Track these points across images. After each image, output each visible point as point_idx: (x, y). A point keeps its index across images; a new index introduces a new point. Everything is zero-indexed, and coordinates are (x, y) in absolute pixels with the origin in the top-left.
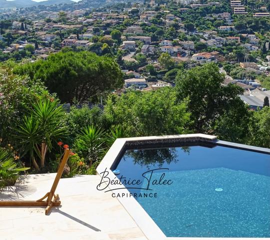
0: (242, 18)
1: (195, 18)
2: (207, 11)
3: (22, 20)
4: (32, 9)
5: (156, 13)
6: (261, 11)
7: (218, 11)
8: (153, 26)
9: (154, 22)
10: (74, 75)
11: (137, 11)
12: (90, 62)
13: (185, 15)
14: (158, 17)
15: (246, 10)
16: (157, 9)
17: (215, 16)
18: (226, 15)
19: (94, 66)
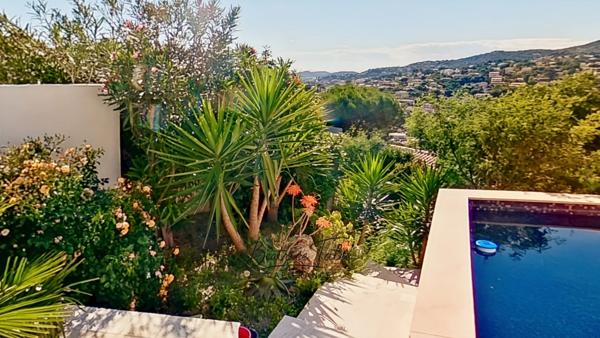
0: (498, 87)
1: (455, 86)
2: (467, 80)
3: (319, 85)
4: (325, 78)
5: (422, 81)
6: (517, 81)
7: (477, 80)
8: (418, 91)
9: (419, 88)
10: (351, 107)
11: (406, 79)
12: (370, 95)
13: (445, 84)
14: (423, 84)
15: (503, 80)
16: (423, 78)
17: (473, 85)
18: (483, 84)
19: (374, 99)
